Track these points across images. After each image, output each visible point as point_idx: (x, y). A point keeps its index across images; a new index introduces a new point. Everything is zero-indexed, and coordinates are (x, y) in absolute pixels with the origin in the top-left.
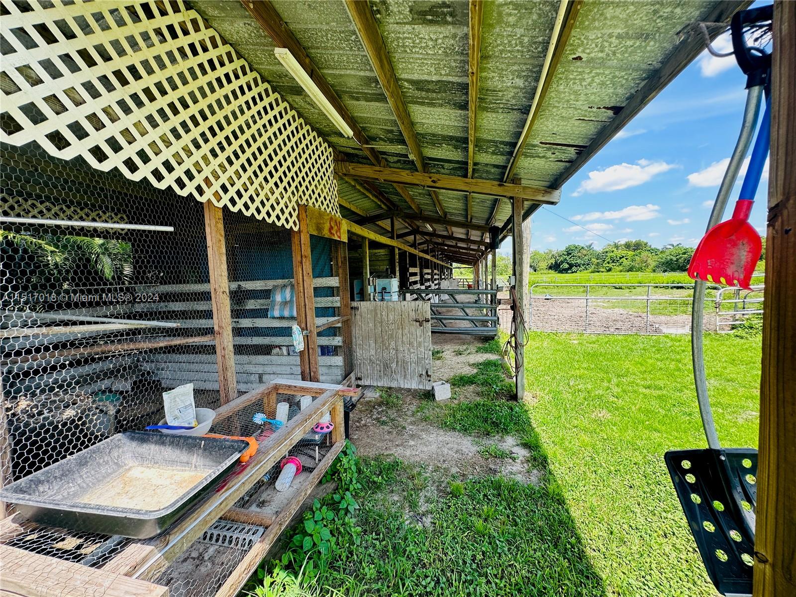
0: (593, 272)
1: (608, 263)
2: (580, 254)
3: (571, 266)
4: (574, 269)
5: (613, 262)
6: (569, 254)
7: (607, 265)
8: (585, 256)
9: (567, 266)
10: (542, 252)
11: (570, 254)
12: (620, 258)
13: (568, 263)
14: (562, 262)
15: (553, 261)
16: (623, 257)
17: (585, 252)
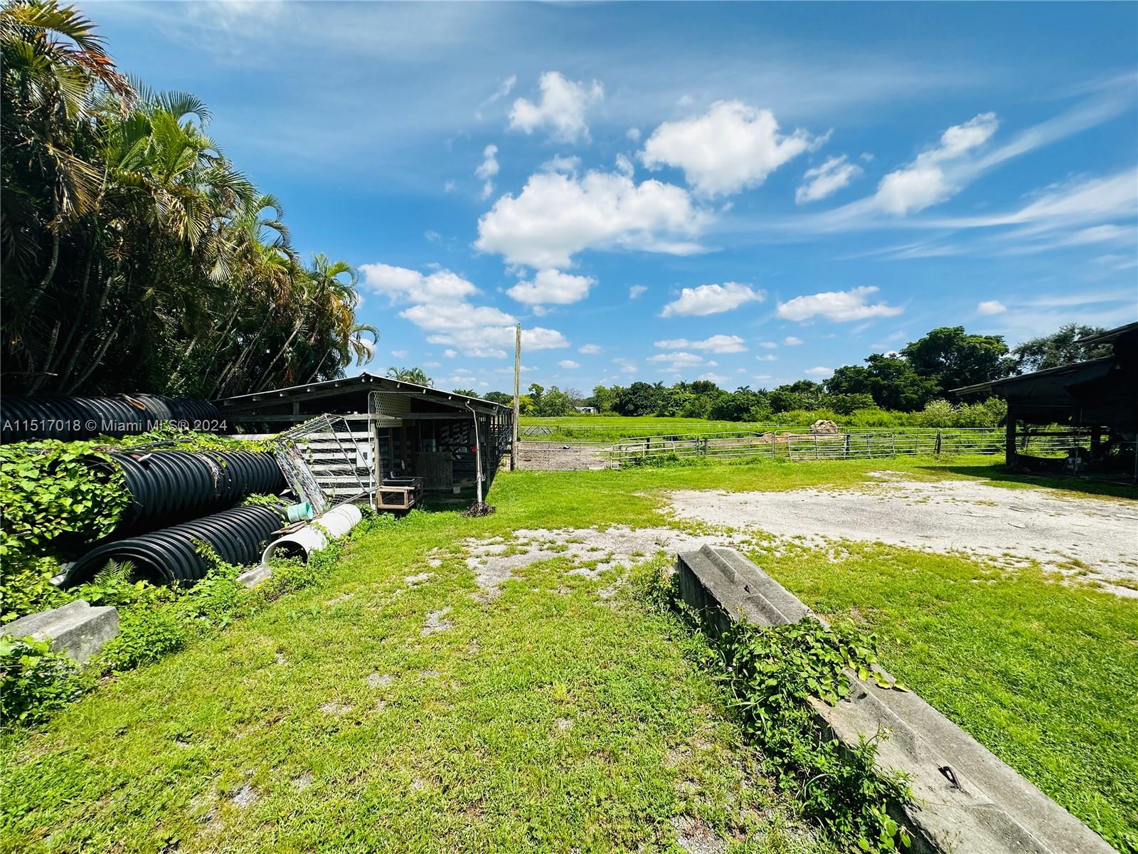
0: (658, 416)
1: (672, 406)
2: (646, 394)
3: (637, 407)
4: (640, 411)
5: (676, 406)
6: (634, 393)
7: (671, 409)
8: (652, 396)
9: (632, 407)
10: (608, 388)
11: (636, 393)
12: (684, 401)
13: (634, 404)
14: (627, 403)
15: (617, 400)
16: (686, 400)
17: (651, 392)
